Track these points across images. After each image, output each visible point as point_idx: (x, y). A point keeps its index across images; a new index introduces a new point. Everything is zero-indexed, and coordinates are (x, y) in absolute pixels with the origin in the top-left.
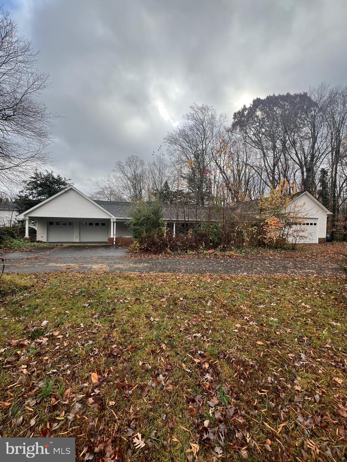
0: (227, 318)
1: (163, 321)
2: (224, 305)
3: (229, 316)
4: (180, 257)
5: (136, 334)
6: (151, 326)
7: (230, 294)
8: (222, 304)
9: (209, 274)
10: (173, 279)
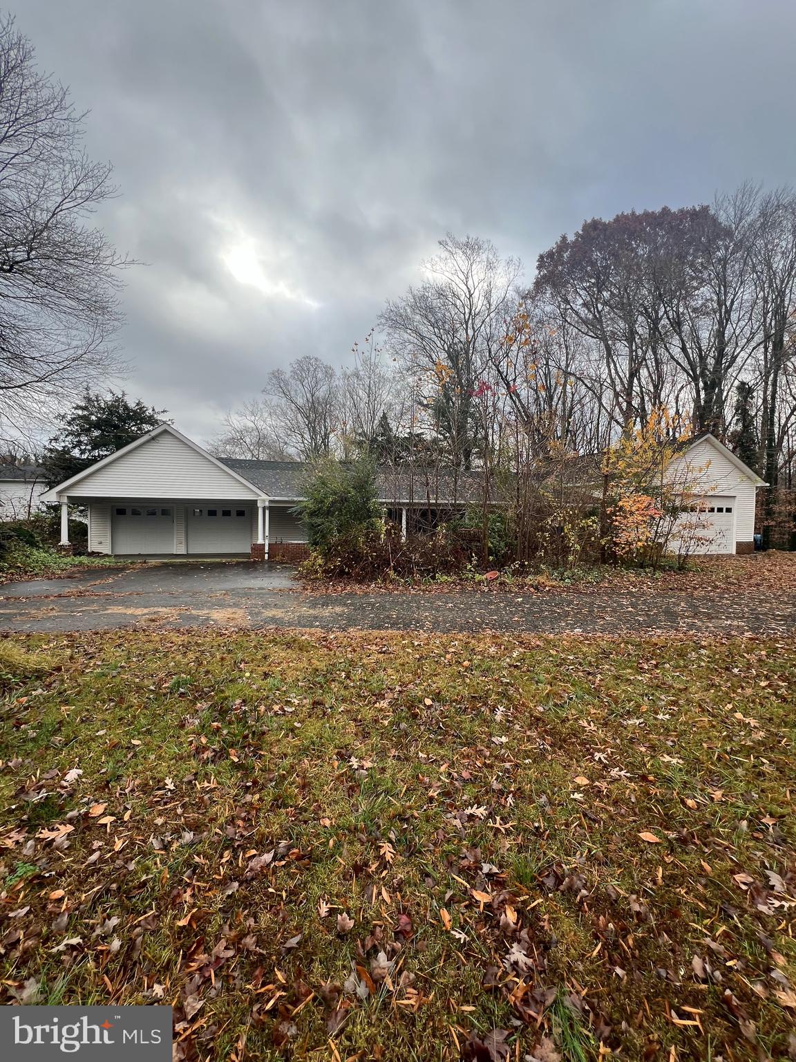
0: (550, 758)
1: (383, 770)
2: (538, 719)
3: (555, 752)
4: (420, 590)
5: (312, 808)
6: (351, 784)
7: (549, 687)
8: (532, 716)
9: (490, 632)
10: (404, 647)
